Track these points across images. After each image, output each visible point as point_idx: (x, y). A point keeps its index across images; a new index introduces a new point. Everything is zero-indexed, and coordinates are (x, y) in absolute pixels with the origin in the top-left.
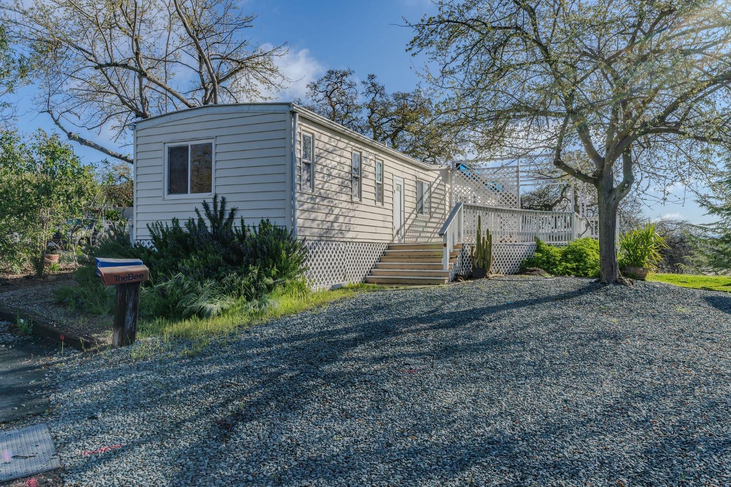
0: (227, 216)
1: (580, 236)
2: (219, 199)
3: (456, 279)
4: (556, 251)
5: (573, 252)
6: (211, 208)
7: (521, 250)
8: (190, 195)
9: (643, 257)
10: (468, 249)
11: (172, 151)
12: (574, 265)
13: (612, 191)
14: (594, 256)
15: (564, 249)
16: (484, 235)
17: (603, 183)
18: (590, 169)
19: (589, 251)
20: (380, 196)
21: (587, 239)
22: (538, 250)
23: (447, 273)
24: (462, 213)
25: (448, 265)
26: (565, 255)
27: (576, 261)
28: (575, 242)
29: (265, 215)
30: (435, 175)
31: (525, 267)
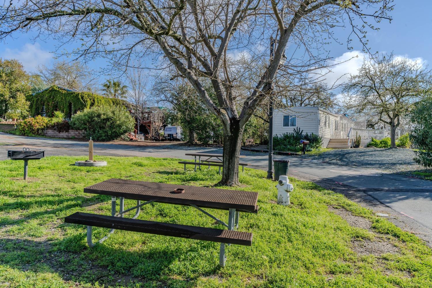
0: (300, 132)
1: (386, 137)
2: (298, 128)
3: (351, 147)
4: (378, 142)
5: (383, 142)
6: (296, 130)
7: (368, 141)
8: (290, 127)
9: (405, 143)
10: (354, 140)
11: (285, 116)
12: (384, 145)
13: (394, 126)
14: (390, 143)
15: (381, 141)
16: (358, 136)
17: (392, 124)
18: (389, 120)
19: (388, 141)
20: (329, 126)
21: (388, 138)
22: (373, 141)
23: (349, 146)
24: (352, 131)
25: (350, 144)
26: (381, 142)
27: (385, 144)
28: (384, 139)
29: (312, 131)
30: (339, 118)
31: (369, 145)
